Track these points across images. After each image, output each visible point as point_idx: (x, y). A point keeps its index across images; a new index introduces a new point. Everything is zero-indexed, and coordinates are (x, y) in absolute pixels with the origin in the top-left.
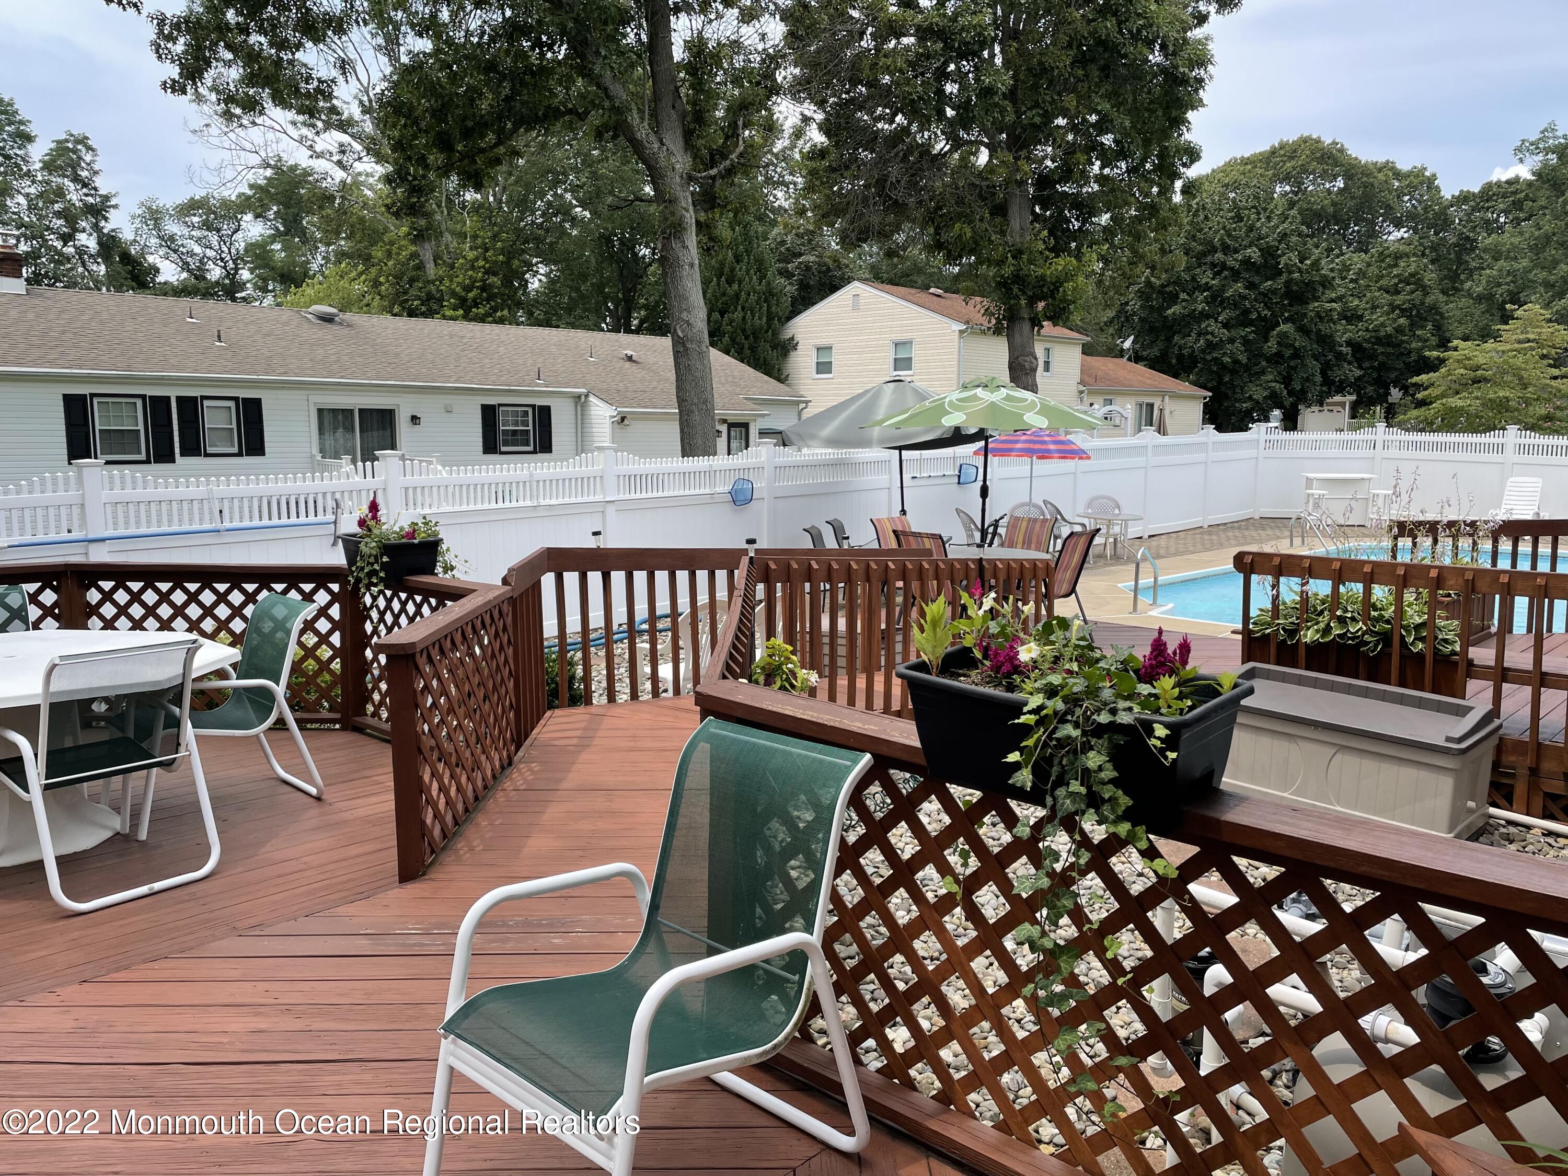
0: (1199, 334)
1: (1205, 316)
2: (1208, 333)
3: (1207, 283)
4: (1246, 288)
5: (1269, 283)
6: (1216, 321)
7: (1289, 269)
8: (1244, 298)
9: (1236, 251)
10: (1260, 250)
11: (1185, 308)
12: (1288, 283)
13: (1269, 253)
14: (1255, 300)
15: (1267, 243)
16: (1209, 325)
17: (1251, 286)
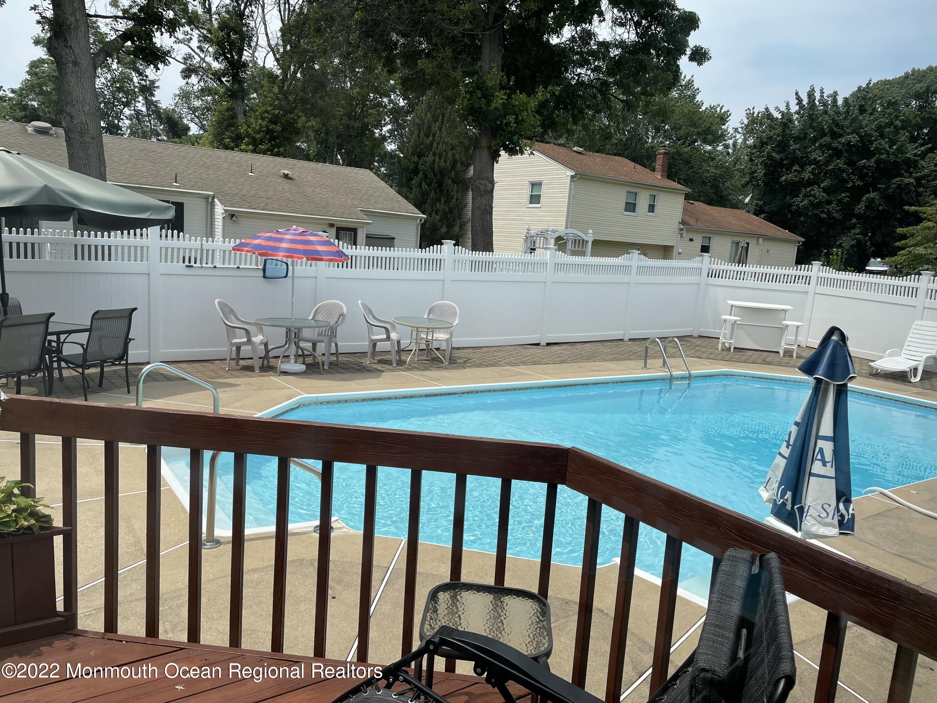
0: (806, 196)
1: (810, 183)
2: (811, 196)
3: (815, 159)
4: (846, 164)
5: (864, 161)
6: (819, 187)
7: (878, 150)
8: (844, 171)
9: (841, 136)
10: (859, 137)
11: (796, 176)
12: (878, 162)
13: (865, 140)
14: (852, 173)
15: (866, 131)
16: (813, 190)
17: (850, 163)
